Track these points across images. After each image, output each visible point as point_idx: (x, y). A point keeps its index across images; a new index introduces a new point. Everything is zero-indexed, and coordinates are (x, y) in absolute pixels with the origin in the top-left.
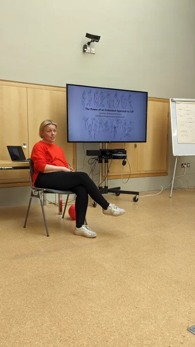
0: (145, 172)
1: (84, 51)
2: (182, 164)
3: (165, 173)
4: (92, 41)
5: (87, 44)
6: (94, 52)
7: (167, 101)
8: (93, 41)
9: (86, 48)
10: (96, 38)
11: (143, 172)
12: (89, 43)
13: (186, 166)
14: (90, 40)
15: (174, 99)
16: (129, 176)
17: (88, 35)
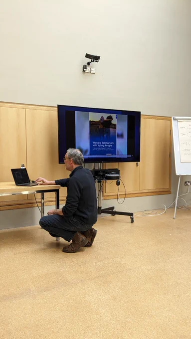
0: (147, 191)
1: (84, 71)
2: (186, 182)
3: (168, 192)
4: (91, 61)
5: (86, 64)
6: (94, 72)
7: (168, 119)
8: (93, 61)
9: (86, 68)
10: (96, 58)
11: (145, 191)
12: (89, 64)
13: (189, 184)
14: (89, 60)
15: (176, 117)
16: (125, 196)
17: (88, 56)
